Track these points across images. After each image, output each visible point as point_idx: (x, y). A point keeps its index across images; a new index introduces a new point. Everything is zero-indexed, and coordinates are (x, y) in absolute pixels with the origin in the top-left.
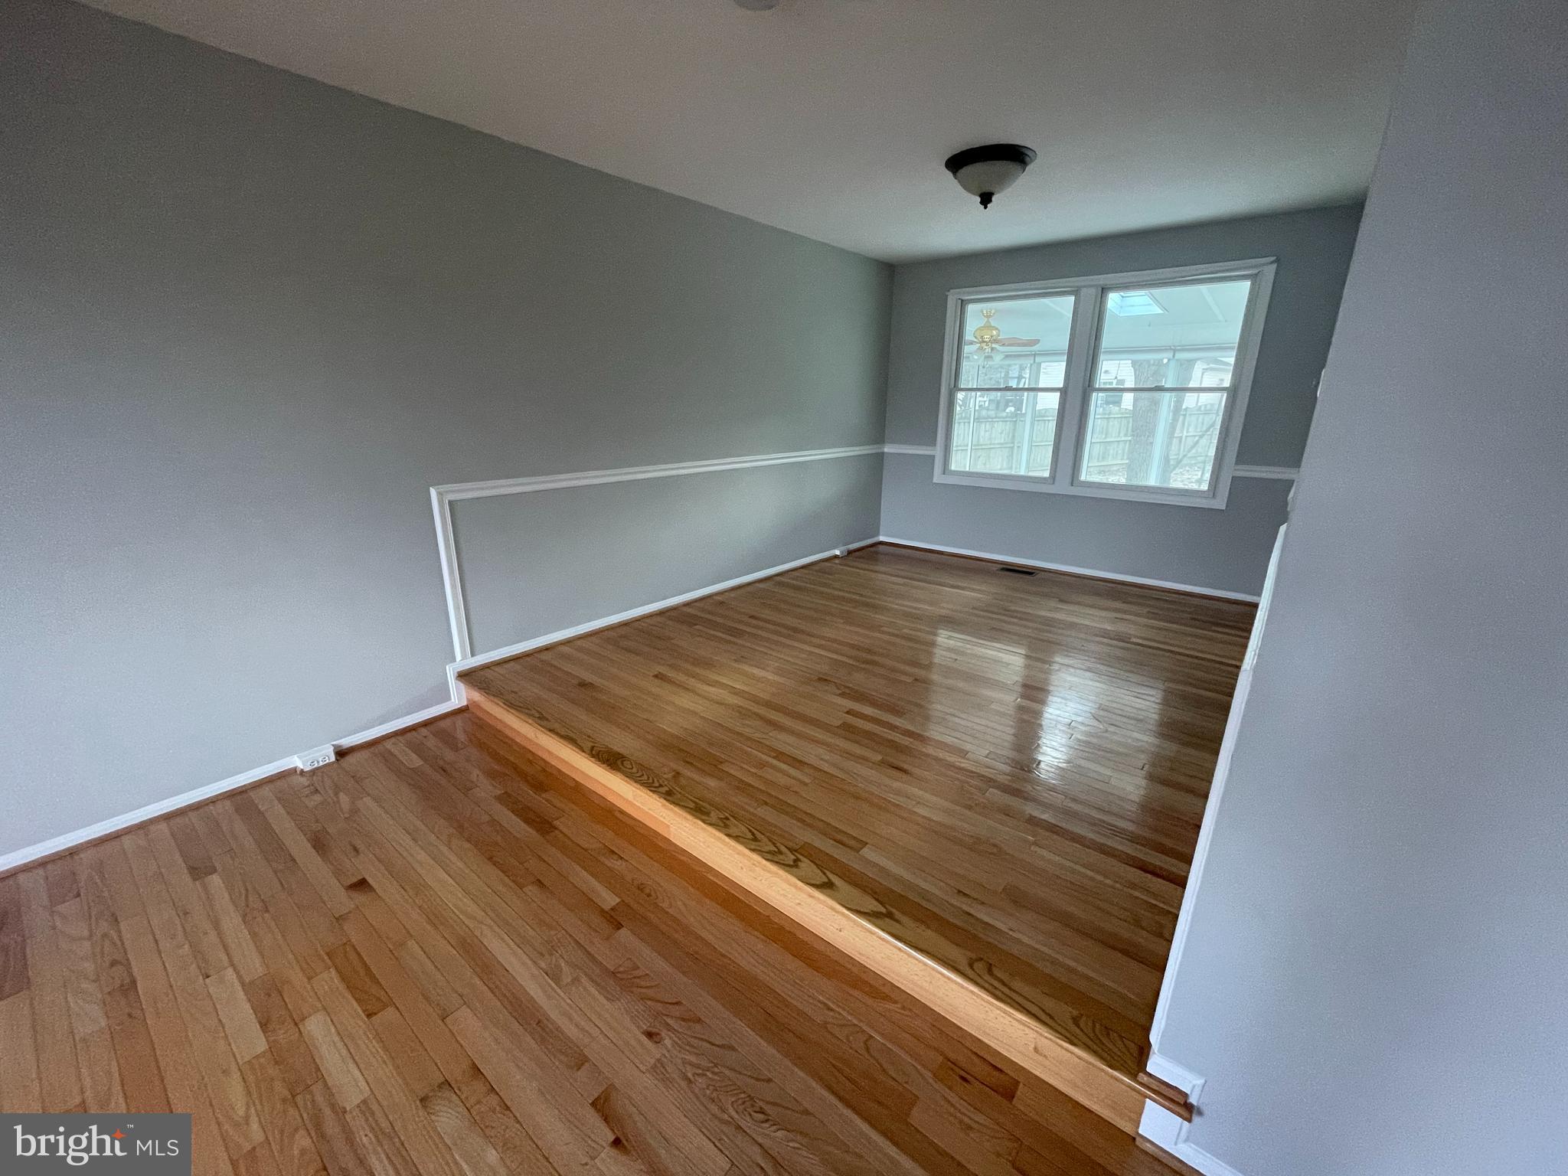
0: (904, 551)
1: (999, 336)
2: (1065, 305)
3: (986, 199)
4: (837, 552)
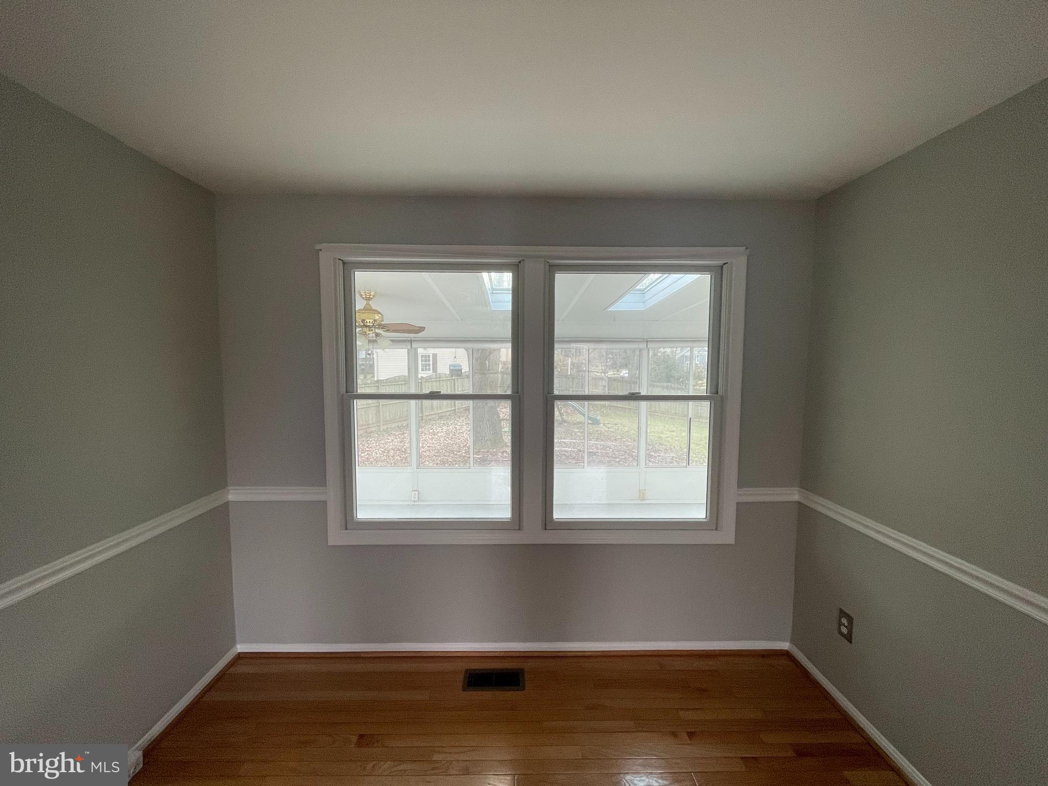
1: (383, 321)
2: (498, 284)
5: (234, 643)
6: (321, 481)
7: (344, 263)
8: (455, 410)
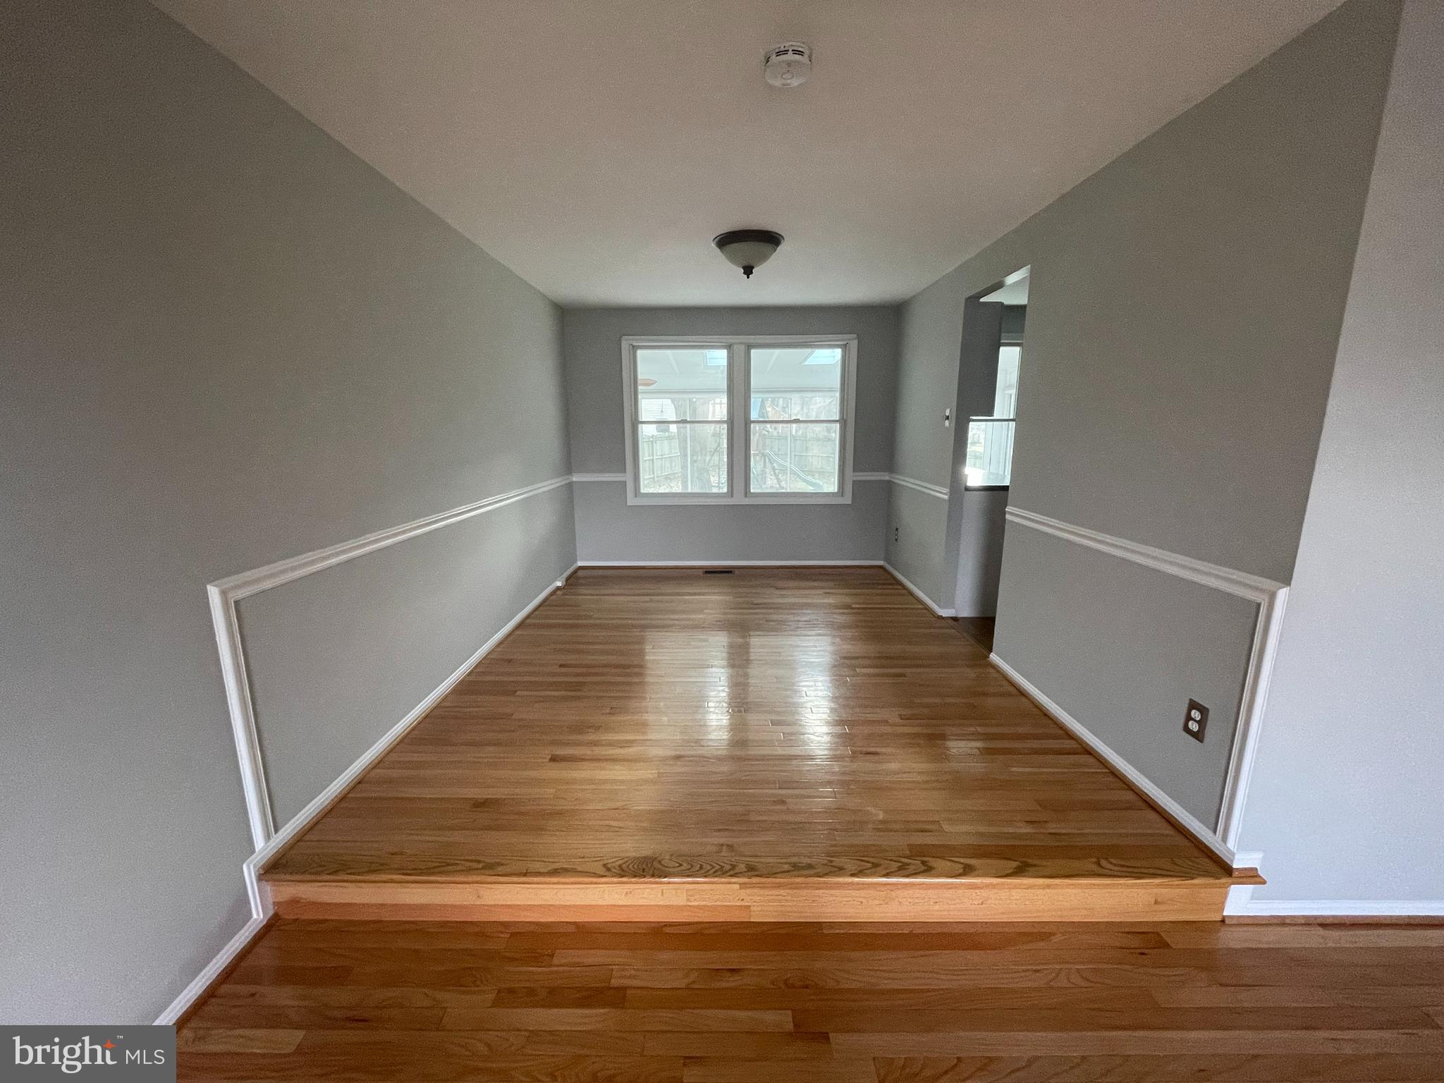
0: (595, 573)
2: (719, 357)
3: (748, 271)
4: (559, 584)
5: (575, 561)
6: (624, 471)
7: (633, 346)
8: (653, 478)
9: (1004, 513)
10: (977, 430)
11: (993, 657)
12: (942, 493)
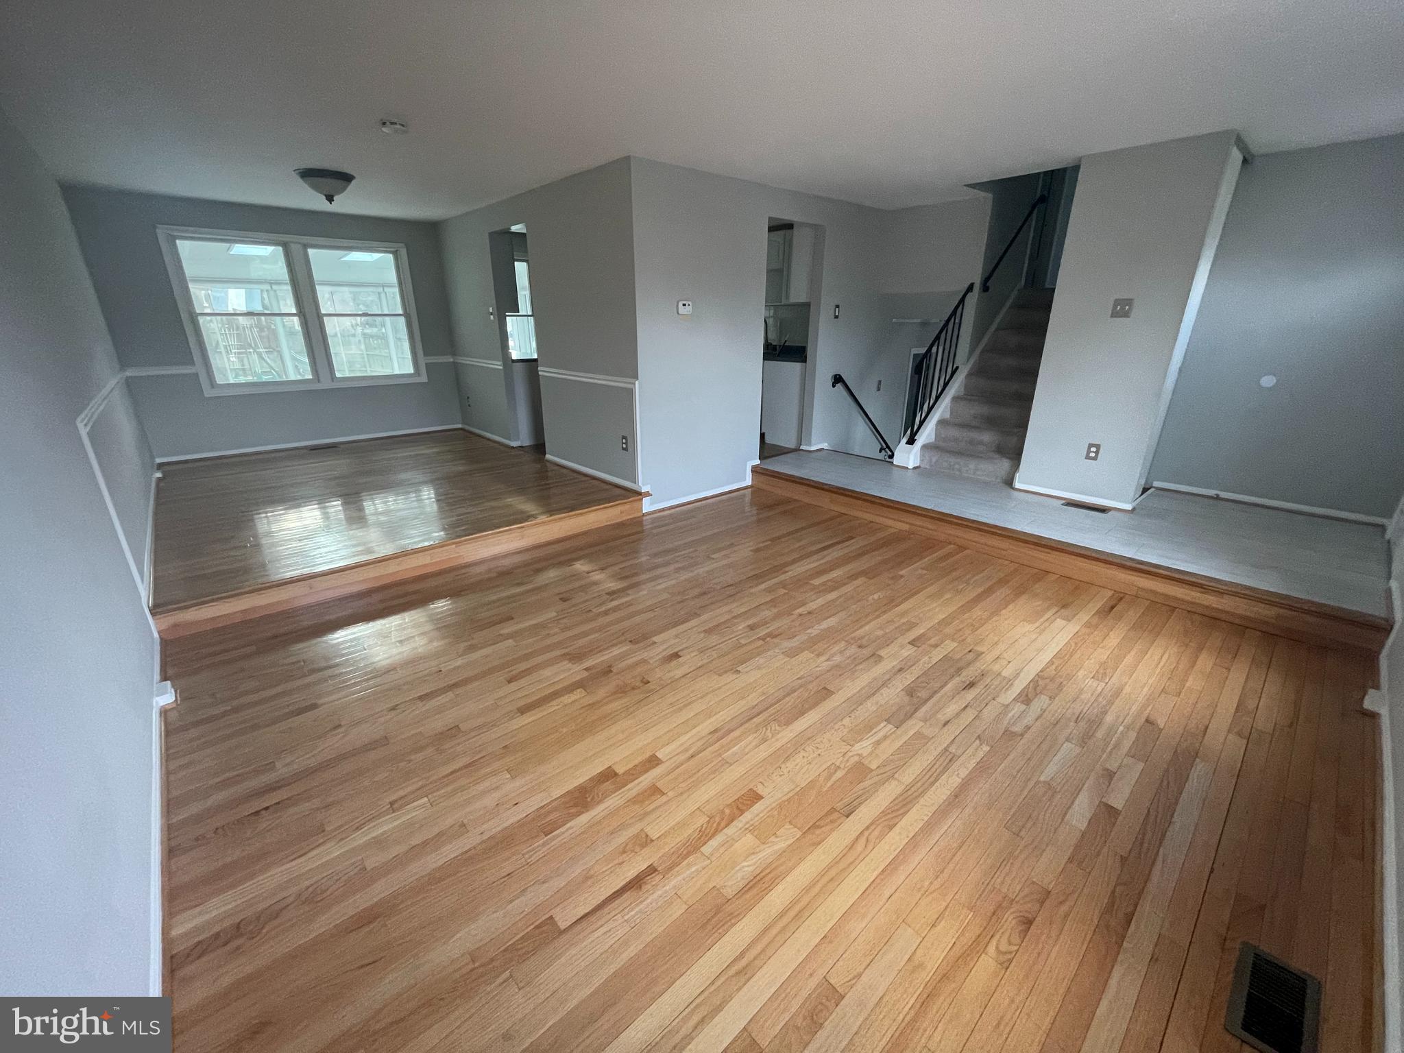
4: (158, 474)
6: (192, 363)
7: (171, 236)
9: (537, 371)
10: (512, 323)
11: (548, 456)
12: (498, 365)
